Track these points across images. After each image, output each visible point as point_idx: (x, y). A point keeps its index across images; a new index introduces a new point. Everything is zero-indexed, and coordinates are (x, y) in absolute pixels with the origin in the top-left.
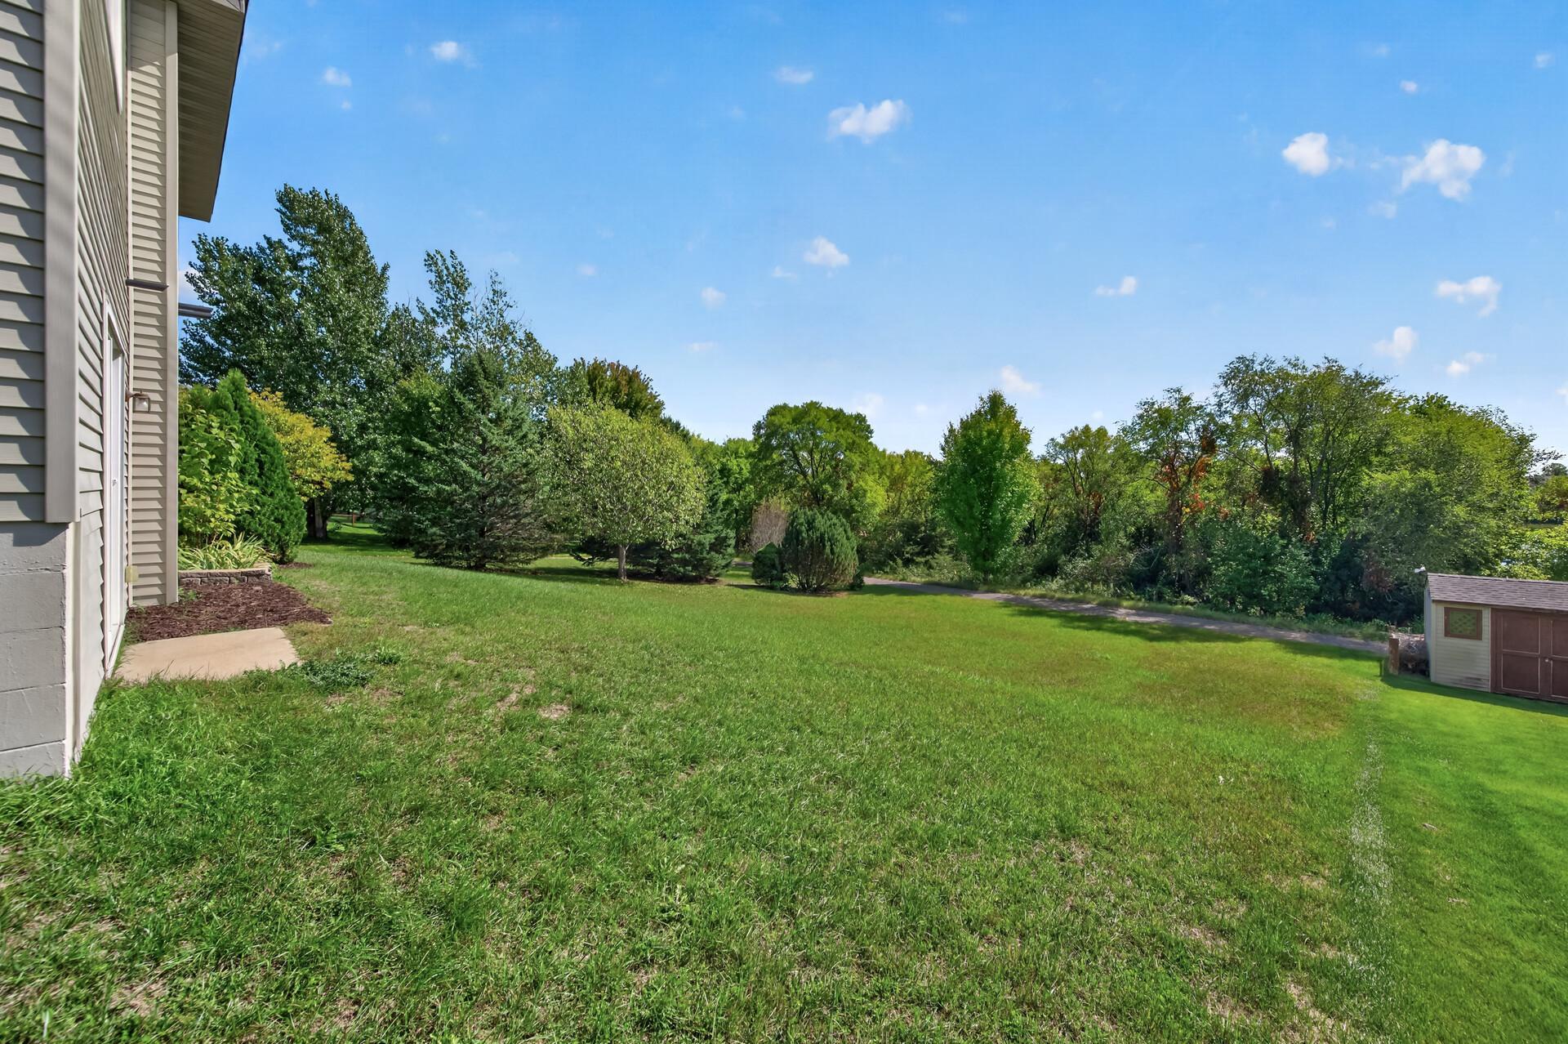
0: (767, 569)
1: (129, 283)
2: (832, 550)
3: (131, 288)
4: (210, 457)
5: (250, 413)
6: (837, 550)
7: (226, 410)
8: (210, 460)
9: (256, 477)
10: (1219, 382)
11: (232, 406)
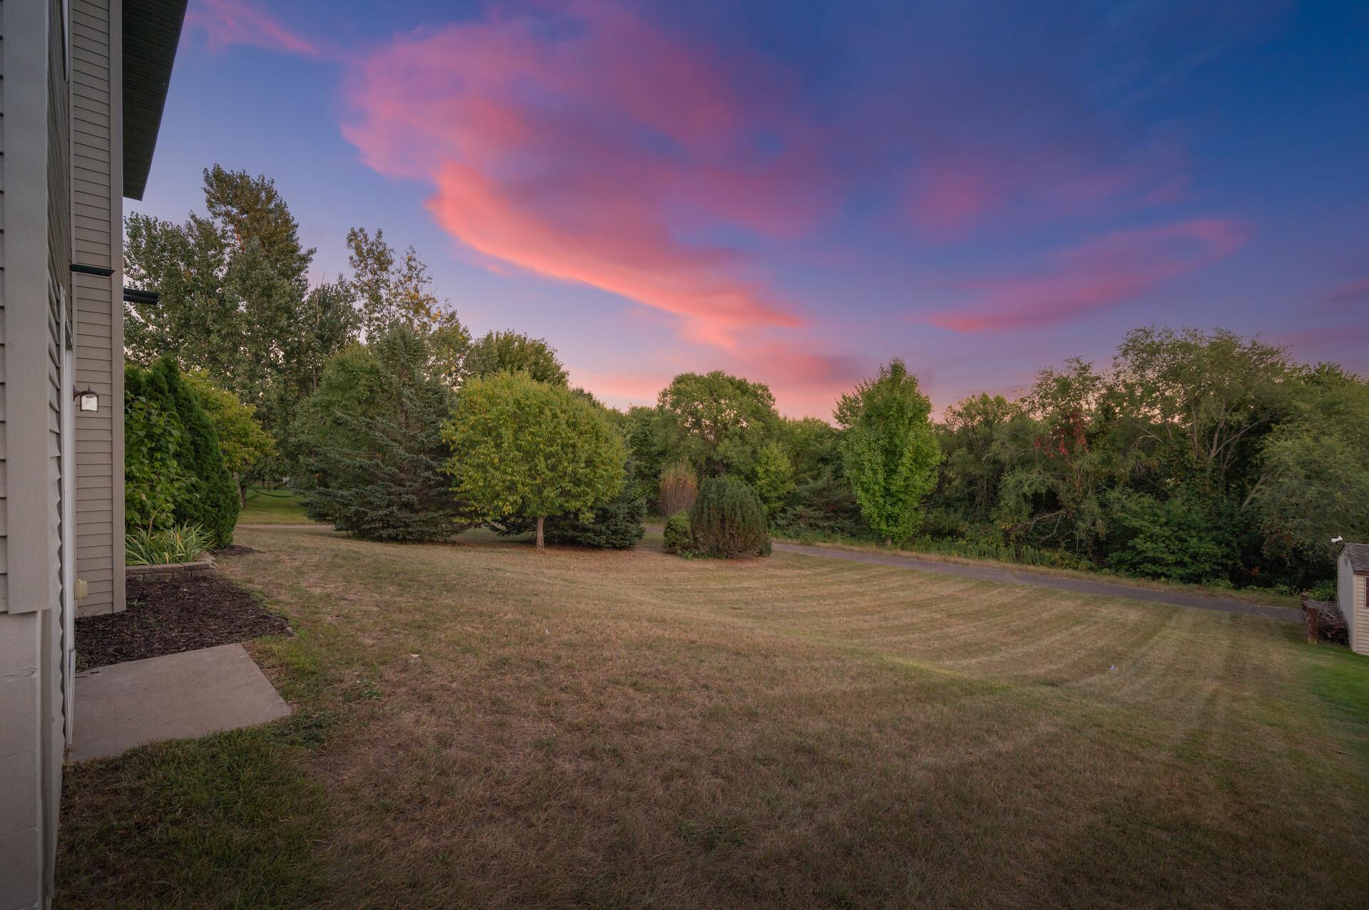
0: (678, 537)
1: (74, 268)
2: (743, 517)
3: (74, 273)
4: (149, 445)
5: (184, 395)
6: (748, 518)
7: (160, 393)
8: (150, 449)
9: (192, 461)
10: (1117, 353)
11: (166, 387)
